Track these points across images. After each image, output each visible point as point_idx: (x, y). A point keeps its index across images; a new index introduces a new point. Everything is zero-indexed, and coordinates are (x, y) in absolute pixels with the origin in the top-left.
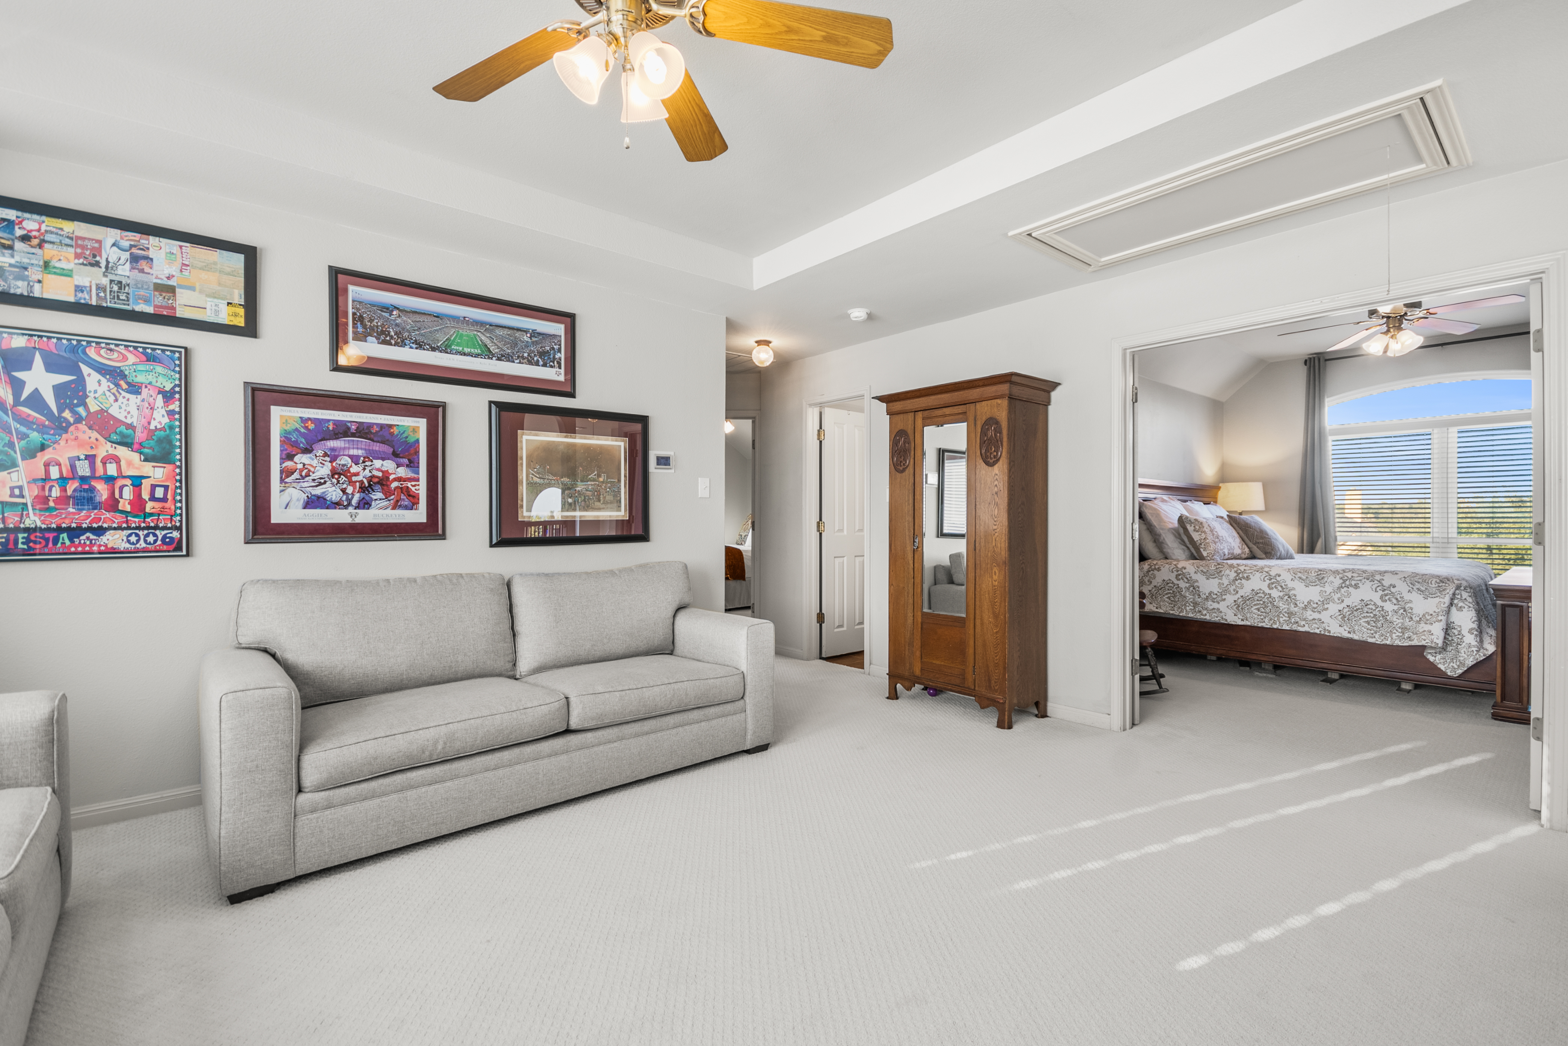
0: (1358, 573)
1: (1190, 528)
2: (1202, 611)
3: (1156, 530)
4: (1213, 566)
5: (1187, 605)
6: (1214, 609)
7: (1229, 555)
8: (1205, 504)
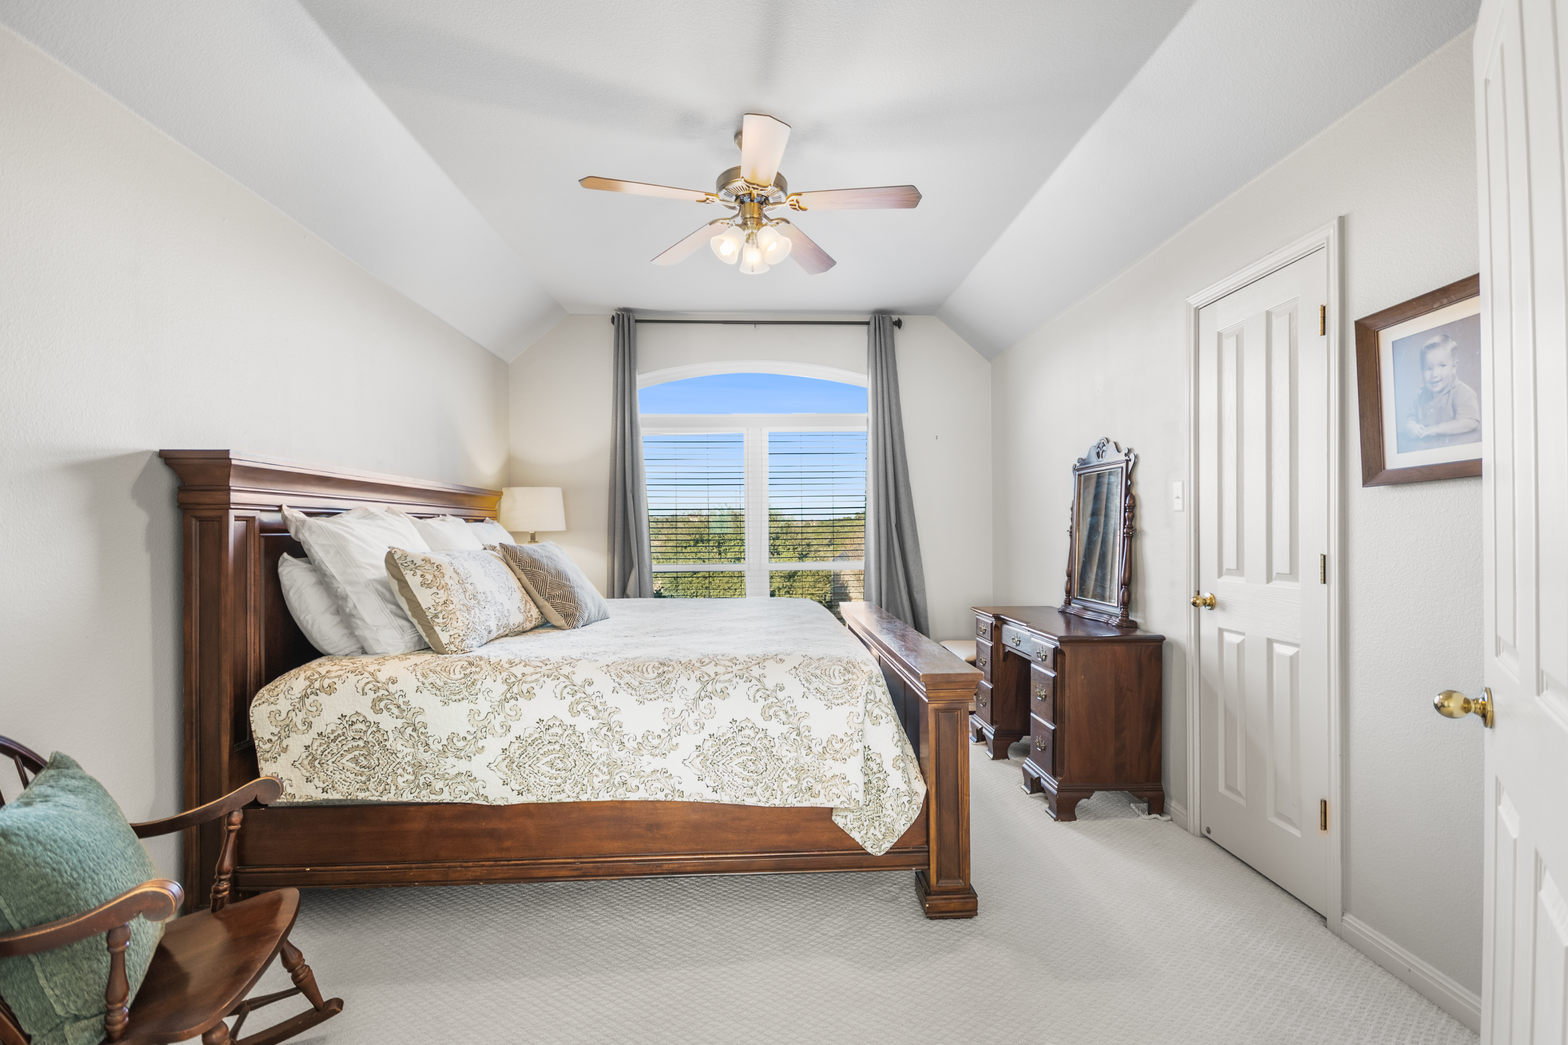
0: (724, 666)
1: (413, 581)
2: (434, 783)
3: (336, 585)
4: (458, 669)
5: (400, 771)
6: (459, 774)
7: (499, 630)
8: (467, 520)
